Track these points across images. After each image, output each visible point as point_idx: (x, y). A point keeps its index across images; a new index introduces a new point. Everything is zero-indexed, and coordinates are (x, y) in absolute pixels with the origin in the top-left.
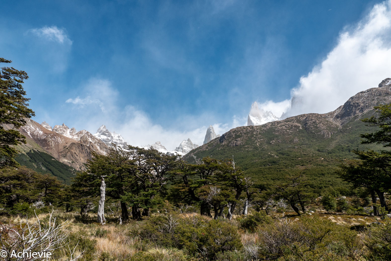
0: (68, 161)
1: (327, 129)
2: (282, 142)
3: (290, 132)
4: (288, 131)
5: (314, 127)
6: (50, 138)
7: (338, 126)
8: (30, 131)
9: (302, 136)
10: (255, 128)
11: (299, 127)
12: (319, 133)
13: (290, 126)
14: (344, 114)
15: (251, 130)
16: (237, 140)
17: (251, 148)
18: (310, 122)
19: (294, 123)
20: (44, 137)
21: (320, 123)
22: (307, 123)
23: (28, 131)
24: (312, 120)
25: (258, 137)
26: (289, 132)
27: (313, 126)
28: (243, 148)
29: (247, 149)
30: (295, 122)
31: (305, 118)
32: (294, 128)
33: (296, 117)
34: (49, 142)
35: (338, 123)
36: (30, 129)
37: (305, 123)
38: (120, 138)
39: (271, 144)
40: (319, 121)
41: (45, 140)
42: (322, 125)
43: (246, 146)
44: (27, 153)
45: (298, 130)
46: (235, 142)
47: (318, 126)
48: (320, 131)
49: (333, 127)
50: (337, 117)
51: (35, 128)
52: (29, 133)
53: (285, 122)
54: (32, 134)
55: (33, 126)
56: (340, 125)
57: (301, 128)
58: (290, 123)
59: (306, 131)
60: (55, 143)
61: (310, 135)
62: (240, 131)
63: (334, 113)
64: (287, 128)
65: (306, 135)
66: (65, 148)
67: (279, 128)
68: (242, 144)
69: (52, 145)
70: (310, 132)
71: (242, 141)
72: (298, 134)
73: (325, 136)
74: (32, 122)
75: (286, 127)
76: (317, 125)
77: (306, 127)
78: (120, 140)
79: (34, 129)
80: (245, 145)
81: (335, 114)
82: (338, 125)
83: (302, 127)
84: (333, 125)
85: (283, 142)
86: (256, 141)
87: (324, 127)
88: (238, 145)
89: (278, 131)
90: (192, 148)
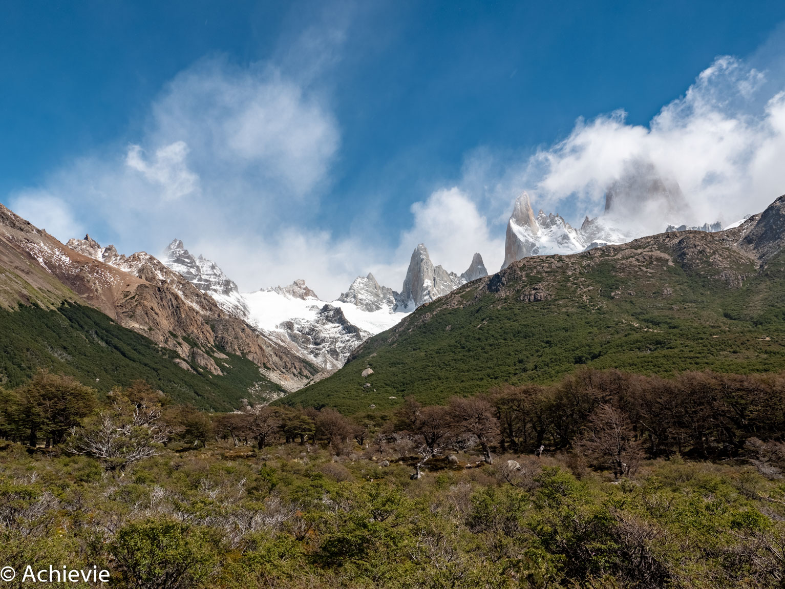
0: (141, 327)
1: (731, 268)
2: (636, 295)
3: (651, 273)
4: (644, 269)
5: (702, 263)
6: (90, 273)
7: (753, 261)
8: (43, 256)
9: (677, 282)
10: (567, 260)
11: (668, 260)
12: (716, 277)
13: (647, 258)
14: (763, 234)
15: (559, 265)
16: (537, 289)
17: (573, 306)
18: (692, 250)
19: (652, 251)
20: (75, 271)
21: (714, 253)
22: (684, 254)
23: (38, 257)
24: (695, 246)
25: (581, 282)
26: (646, 272)
27: (700, 260)
28: (553, 307)
29: (564, 310)
30: (656, 250)
31: (676, 241)
32: (655, 263)
33: (654, 237)
34: (89, 282)
35: (751, 255)
36: (42, 252)
37: (680, 252)
38: (215, 271)
39: (613, 298)
40: (711, 249)
41: (79, 278)
42: (721, 259)
43: (560, 302)
44: (58, 309)
45: (665, 269)
46: (533, 292)
47: (711, 260)
48: (718, 273)
49: (743, 264)
50: (748, 240)
51: (52, 250)
52: (41, 260)
53: (631, 247)
54: (48, 263)
55: (45, 245)
56: (756, 258)
57: (671, 264)
58: (646, 252)
59: (685, 271)
60: (103, 285)
61: (696, 280)
62: (535, 267)
63: (739, 231)
64: (641, 262)
65: (687, 281)
66: (127, 296)
67: (623, 264)
68: (549, 297)
69: (97, 290)
70: (694, 274)
71: (548, 290)
72: (669, 277)
73: (729, 283)
74: (41, 235)
75: (638, 260)
76: (707, 257)
77: (683, 261)
78: (215, 274)
79: (49, 252)
80: (557, 300)
81: (743, 234)
82: (752, 258)
83: (674, 261)
84: (742, 258)
85: (640, 294)
86: (579, 292)
87: (725, 264)
88: (540, 300)
89: (623, 270)
90: (377, 295)
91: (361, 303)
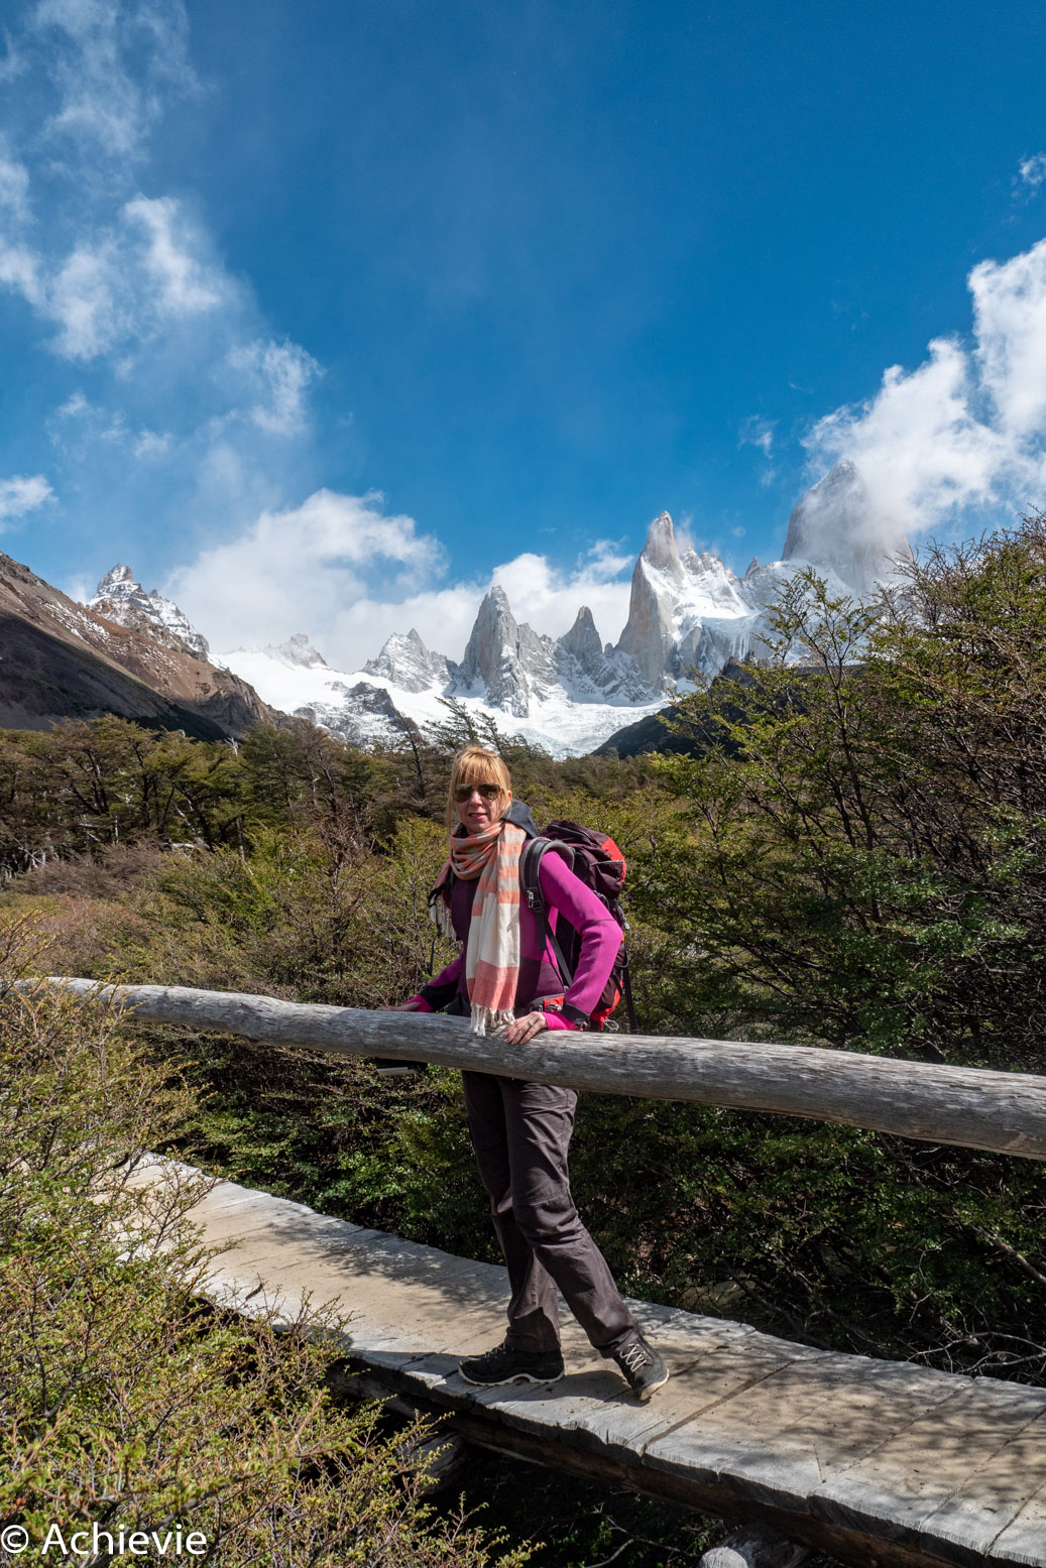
38: (181, 619)
90: (424, 666)
91: (401, 679)
